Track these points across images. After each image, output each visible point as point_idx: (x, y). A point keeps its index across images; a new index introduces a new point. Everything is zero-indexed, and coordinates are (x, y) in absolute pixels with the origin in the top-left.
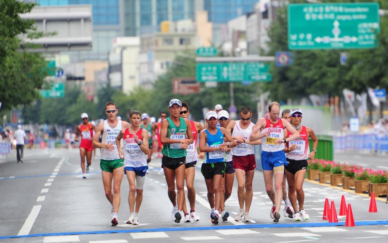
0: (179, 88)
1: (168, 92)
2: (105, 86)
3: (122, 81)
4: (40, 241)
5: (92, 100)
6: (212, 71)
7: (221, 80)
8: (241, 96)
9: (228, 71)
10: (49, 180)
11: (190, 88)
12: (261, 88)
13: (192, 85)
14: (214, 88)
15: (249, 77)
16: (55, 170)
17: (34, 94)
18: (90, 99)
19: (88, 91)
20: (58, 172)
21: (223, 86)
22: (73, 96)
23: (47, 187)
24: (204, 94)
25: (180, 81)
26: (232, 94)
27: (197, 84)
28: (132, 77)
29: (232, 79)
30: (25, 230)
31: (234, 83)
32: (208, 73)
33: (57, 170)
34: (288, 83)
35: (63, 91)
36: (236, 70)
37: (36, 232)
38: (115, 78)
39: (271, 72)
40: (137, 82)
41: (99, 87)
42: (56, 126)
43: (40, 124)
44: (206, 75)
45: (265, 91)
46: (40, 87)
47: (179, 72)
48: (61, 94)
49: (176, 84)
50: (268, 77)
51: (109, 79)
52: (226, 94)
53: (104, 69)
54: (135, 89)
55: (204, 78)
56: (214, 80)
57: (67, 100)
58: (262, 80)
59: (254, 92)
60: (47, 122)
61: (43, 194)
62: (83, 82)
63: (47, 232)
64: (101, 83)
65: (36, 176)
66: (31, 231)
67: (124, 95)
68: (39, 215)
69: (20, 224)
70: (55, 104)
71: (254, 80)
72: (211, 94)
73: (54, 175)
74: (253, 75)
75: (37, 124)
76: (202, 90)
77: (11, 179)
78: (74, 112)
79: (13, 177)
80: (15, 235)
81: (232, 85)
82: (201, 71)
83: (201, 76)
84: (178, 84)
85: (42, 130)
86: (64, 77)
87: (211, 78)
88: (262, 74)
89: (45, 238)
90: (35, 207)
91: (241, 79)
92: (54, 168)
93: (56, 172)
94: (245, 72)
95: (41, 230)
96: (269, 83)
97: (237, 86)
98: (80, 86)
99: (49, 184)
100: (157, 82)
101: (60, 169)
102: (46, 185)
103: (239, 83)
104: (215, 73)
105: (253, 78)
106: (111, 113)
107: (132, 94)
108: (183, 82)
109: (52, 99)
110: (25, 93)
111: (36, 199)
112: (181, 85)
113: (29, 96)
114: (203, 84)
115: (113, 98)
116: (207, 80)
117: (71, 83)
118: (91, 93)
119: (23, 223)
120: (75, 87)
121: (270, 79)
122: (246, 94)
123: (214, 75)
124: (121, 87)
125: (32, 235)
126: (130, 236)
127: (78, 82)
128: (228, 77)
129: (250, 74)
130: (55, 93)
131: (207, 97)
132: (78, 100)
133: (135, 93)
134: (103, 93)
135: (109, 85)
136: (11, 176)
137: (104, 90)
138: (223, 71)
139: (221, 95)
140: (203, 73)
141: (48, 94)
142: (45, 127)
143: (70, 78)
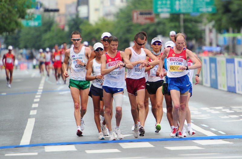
0: (137, 18)
1: (128, 22)
2: (74, 17)
3: (88, 13)
4: (42, 150)
5: (63, 29)
6: (166, 4)
7: (174, 12)
8: (189, 25)
9: (180, 5)
10: (36, 97)
11: (146, 19)
12: (207, 19)
13: (148, 16)
14: (166, 19)
15: (198, 10)
16: (40, 88)
17: (17, 24)
18: (61, 28)
19: (60, 21)
20: (43, 90)
21: (175, 17)
22: (48, 25)
23: (36, 103)
24: (159, 24)
25: (139, 12)
26: (182, 24)
27: (153, 16)
28: (97, 10)
29: (183, 11)
30: (26, 140)
31: (184, 14)
32: (163, 6)
33: (41, 87)
34: (230, 14)
35: (40, 21)
36: (186, 4)
37: (35, 142)
38: (83, 11)
39: (215, 5)
40: (101, 14)
41: (69, 18)
42: (33, 51)
43: (20, 49)
44: (161, 8)
45: (210, 21)
46: (23, 18)
47: (137, 5)
48: (39, 24)
49: (135, 15)
50: (213, 9)
51: (77, 11)
52: (177, 24)
53: (73, 3)
54: (100, 20)
55: (159, 10)
56: (168, 12)
57: (43, 29)
58: (208, 12)
59: (200, 22)
60: (26, 47)
61: (35, 109)
62: (56, 14)
63: (45, 142)
64: (71, 15)
65: (24, 93)
66: (31, 141)
67: (90, 25)
68: (35, 127)
69: (20, 134)
70: (32, 32)
71: (202, 12)
72: (164, 24)
73: (40, 92)
74: (201, 8)
75: (17, 49)
76: (156, 20)
77: (3, 95)
78: (48, 39)
79: (5, 94)
80: (17, 145)
81: (182, 17)
82: (157, 4)
83: (157, 9)
84: (137, 15)
85: (21, 54)
86: (42, 10)
87: (165, 10)
88: (208, 7)
89: (46, 147)
90: (29, 120)
91: (190, 11)
92: (38, 86)
93: (40, 89)
94: (194, 5)
95: (39, 140)
96: (213, 14)
97: (186, 17)
98: (54, 17)
99: (38, 100)
100: (118, 14)
101: (44, 87)
102: (35, 100)
103: (188, 14)
104: (169, 6)
105: (201, 10)
106: (76, 41)
107: (97, 24)
108: (141, 14)
109: (30, 28)
110: (10, 23)
111: (29, 112)
112: (139, 16)
113: (13, 26)
114: (158, 15)
115: (81, 27)
116: (162, 12)
117: (46, 14)
118: (62, 23)
119: (22, 134)
120: (50, 17)
121: (215, 11)
122: (193, 23)
123: (168, 8)
124: (87, 18)
125: (32, 145)
126: (120, 146)
127: (52, 14)
128: (180, 10)
129: (198, 7)
130: (34, 23)
131: (161, 26)
132: (52, 28)
133: (100, 23)
134: (72, 23)
135: (77, 16)
136: (3, 92)
137: (73, 20)
138: (175, 4)
139: (173, 24)
140: (159, 6)
141: (27, 24)
142: (24, 51)
143: (47, 10)
